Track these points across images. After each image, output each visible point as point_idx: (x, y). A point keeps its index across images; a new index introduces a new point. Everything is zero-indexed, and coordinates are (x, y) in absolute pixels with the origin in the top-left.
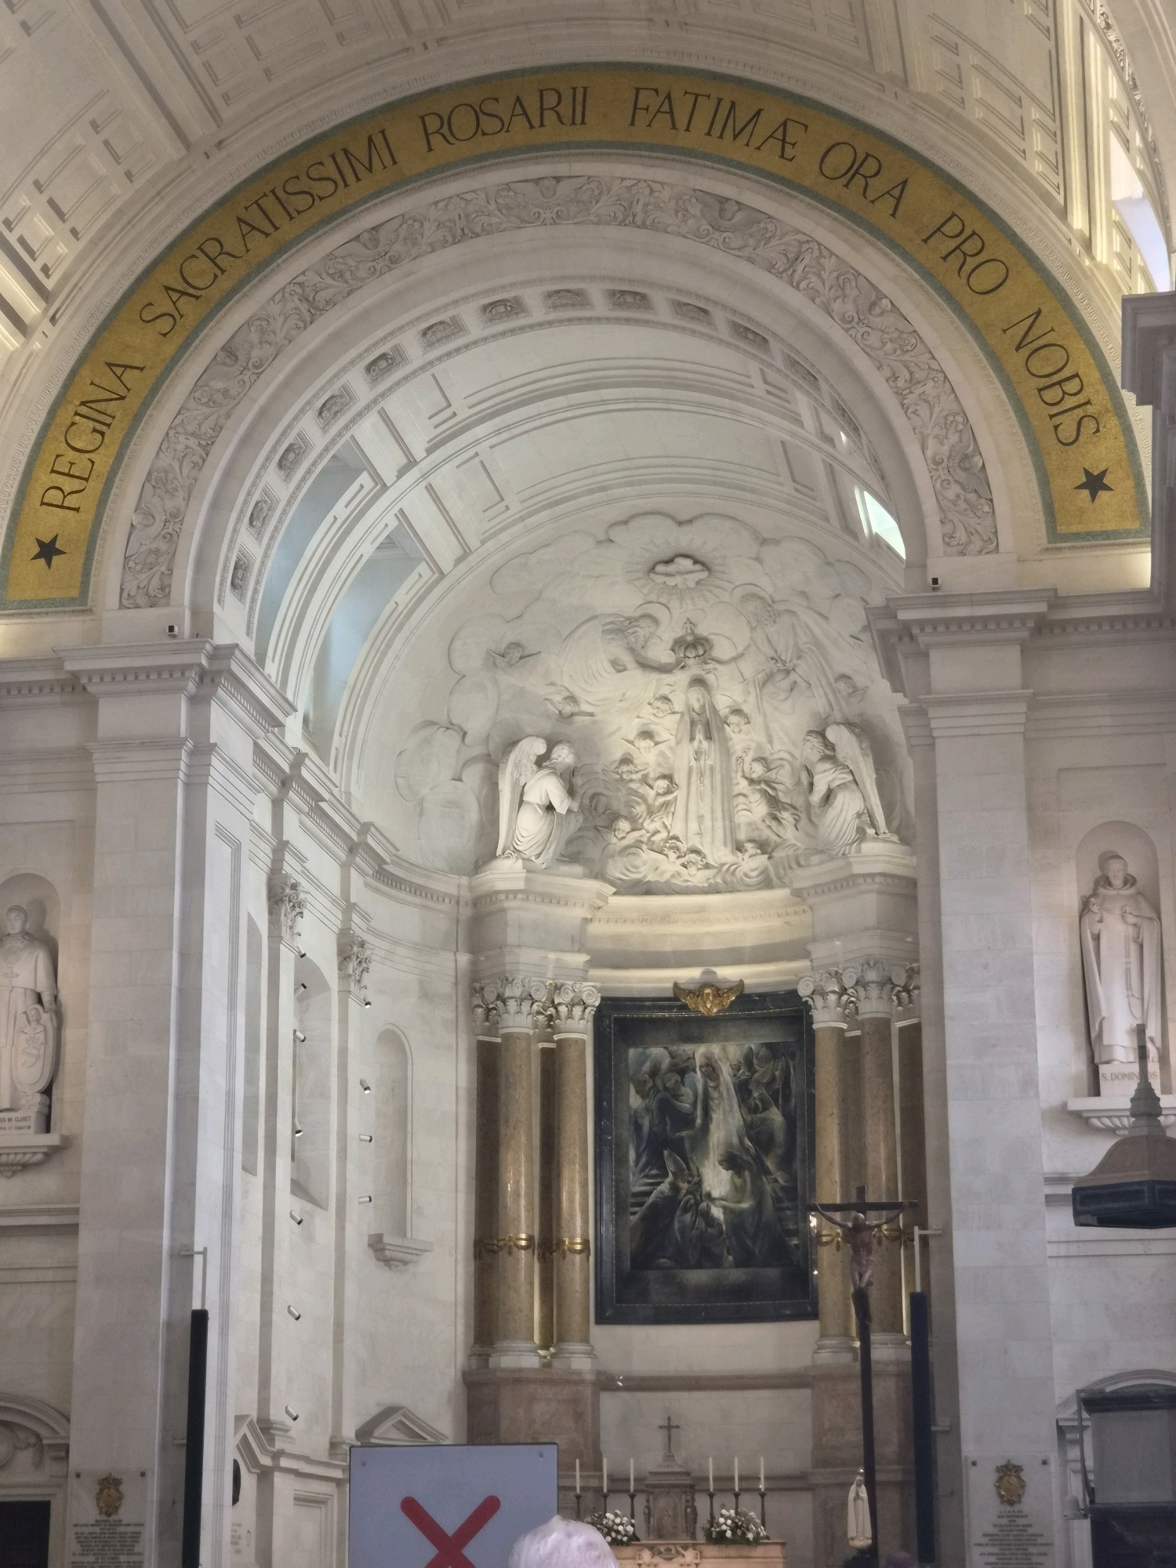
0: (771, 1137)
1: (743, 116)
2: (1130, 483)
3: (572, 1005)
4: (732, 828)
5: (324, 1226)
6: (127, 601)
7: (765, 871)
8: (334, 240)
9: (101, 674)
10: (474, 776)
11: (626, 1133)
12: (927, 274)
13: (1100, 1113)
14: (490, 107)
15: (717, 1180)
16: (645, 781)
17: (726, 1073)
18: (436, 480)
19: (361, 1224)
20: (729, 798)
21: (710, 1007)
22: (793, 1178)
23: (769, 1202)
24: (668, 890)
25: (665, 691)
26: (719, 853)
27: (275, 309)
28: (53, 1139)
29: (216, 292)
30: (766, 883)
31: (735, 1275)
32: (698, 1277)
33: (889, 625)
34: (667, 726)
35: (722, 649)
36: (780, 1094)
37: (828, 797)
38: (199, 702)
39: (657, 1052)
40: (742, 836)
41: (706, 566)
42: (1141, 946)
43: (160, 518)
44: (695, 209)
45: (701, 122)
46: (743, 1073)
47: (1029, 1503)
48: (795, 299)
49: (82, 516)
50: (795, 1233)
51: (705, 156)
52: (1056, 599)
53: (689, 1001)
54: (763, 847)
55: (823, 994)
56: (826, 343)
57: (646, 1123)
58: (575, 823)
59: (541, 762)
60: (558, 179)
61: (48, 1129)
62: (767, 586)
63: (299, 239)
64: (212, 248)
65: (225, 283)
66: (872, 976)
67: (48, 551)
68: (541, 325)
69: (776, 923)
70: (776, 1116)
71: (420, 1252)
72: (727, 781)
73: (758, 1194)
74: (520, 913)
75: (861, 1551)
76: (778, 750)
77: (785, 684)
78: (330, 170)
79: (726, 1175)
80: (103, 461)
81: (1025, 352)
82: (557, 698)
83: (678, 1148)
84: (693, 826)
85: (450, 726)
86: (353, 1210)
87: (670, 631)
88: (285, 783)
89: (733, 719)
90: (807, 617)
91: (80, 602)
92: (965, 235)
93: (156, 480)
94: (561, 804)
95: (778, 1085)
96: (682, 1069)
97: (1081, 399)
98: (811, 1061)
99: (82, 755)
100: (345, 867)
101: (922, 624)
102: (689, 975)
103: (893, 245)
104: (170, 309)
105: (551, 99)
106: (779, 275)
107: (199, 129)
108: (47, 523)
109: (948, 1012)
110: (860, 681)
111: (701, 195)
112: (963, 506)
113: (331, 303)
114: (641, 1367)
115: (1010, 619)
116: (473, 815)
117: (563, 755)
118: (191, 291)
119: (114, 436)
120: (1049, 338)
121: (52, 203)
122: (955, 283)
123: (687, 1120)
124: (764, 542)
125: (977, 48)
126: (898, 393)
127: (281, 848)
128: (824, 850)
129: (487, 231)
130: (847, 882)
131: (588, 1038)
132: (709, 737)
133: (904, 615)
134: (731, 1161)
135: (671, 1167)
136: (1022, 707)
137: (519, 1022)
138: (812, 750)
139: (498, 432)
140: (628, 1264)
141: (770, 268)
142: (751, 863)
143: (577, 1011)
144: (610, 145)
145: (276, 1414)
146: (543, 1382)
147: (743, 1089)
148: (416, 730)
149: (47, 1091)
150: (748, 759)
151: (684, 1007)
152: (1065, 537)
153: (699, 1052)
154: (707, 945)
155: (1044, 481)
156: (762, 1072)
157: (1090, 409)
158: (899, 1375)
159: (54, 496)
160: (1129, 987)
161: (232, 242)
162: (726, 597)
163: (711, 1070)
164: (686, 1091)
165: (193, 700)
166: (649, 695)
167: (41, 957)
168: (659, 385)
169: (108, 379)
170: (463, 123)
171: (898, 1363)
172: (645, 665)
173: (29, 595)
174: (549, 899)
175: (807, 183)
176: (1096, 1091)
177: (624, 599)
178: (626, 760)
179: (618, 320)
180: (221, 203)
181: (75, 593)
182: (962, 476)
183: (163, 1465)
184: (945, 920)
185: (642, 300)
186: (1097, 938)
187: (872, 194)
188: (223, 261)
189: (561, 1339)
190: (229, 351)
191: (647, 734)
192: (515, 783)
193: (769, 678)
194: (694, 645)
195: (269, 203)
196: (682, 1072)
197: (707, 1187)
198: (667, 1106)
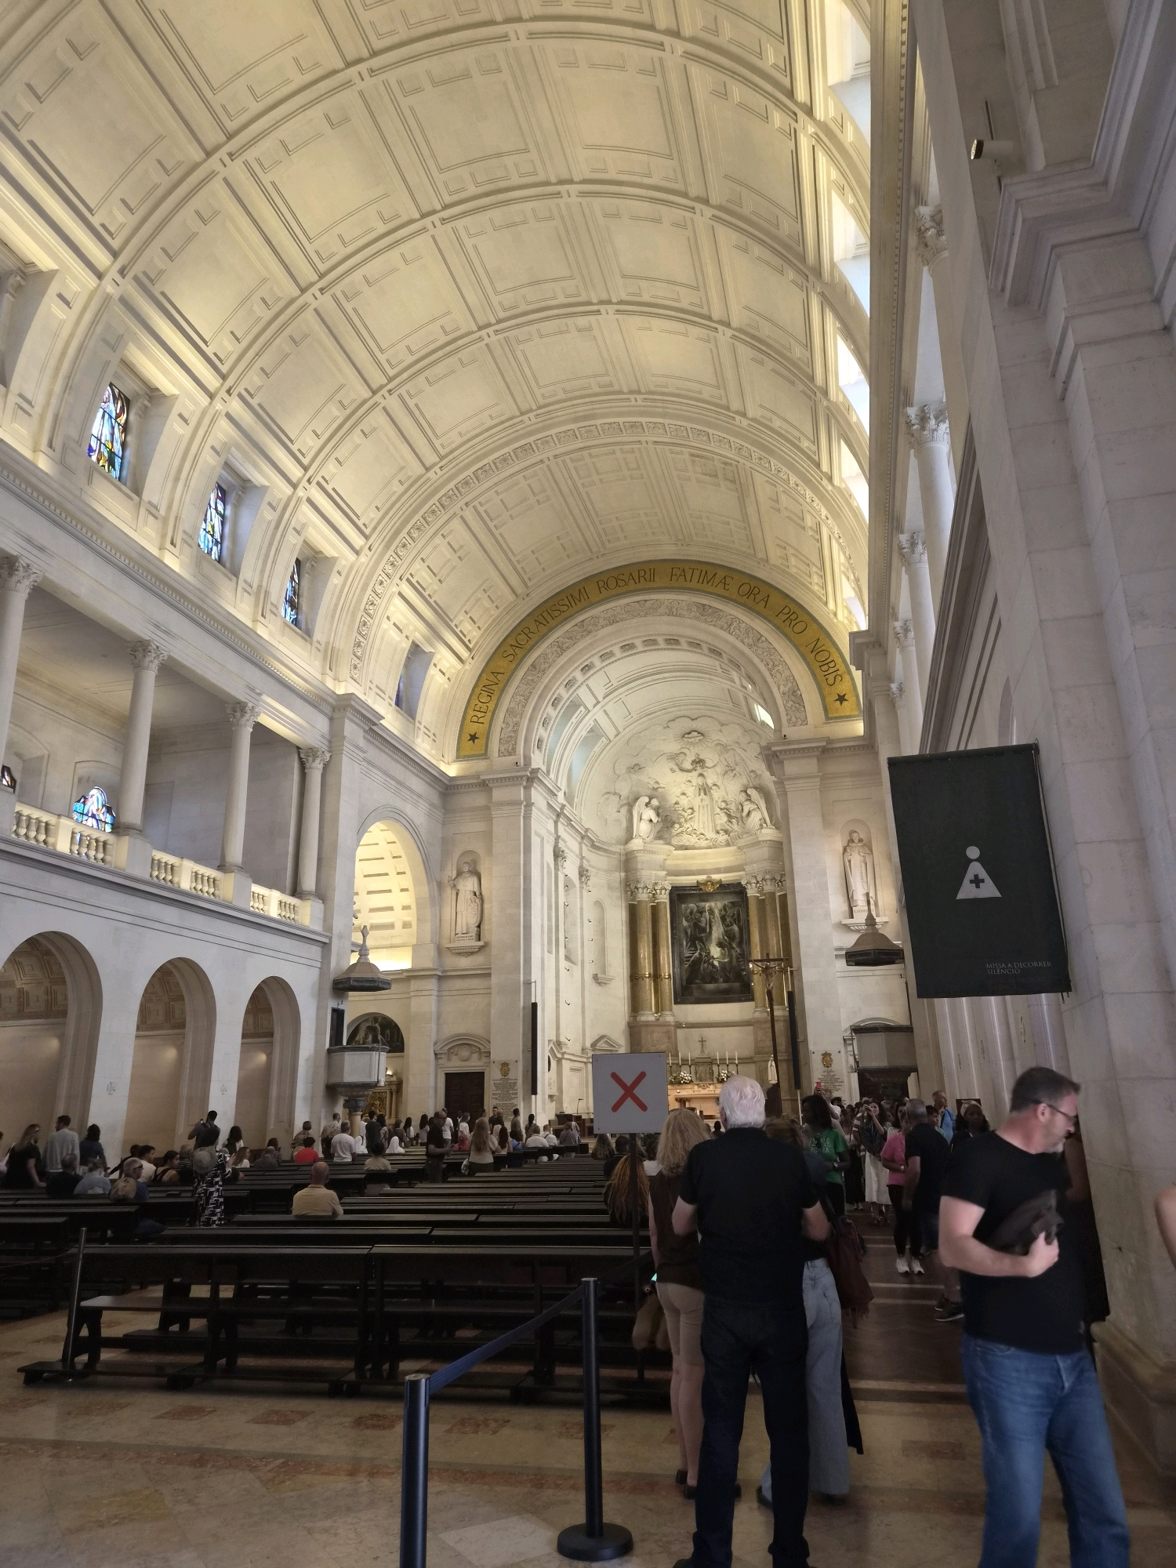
0: (734, 936)
1: (710, 576)
2: (854, 698)
3: (661, 890)
4: (715, 826)
5: (577, 970)
6: (501, 754)
7: (727, 840)
8: (568, 626)
9: (493, 779)
10: (624, 810)
11: (682, 935)
12: (778, 628)
13: (854, 925)
14: (621, 577)
15: (715, 951)
16: (683, 810)
17: (717, 912)
18: (607, 708)
19: (590, 970)
20: (713, 815)
21: (710, 889)
22: (743, 950)
23: (734, 960)
24: (693, 848)
25: (689, 779)
26: (711, 835)
27: (548, 651)
28: (481, 943)
29: (528, 646)
30: (728, 845)
31: (724, 986)
32: (710, 986)
33: (767, 752)
34: (691, 791)
35: (709, 763)
36: (737, 920)
37: (749, 814)
38: (527, 788)
39: (692, 905)
40: (718, 828)
41: (702, 734)
42: (866, 864)
43: (512, 725)
44: (695, 609)
45: (695, 578)
46: (723, 913)
47: (834, 1067)
48: (731, 639)
49: (484, 725)
50: (743, 970)
51: (698, 590)
52: (829, 741)
53: (702, 887)
54: (726, 832)
55: (750, 884)
56: (743, 654)
57: (689, 931)
58: (659, 826)
59: (647, 805)
60: (646, 601)
61: (479, 940)
62: (724, 740)
63: (557, 625)
64: (526, 631)
65: (531, 643)
66: (768, 877)
67: (473, 738)
68: (641, 652)
69: (732, 859)
70: (735, 928)
71: (610, 980)
72: (713, 809)
73: (730, 956)
74: (642, 858)
75: (774, 1085)
76: (730, 798)
77: (732, 774)
78: (566, 602)
79: (718, 949)
80: (491, 705)
81: (814, 653)
82: (652, 782)
83: (701, 940)
84: (701, 825)
85: (615, 794)
86: (587, 966)
87: (691, 757)
88: (558, 816)
89: (714, 787)
90: (739, 751)
91: (485, 755)
92: (791, 613)
93: (510, 712)
94: (655, 819)
95: (736, 917)
96: (701, 912)
97: (835, 669)
98: (747, 908)
99: (487, 808)
100: (580, 844)
101: (781, 751)
102: (702, 878)
103: (765, 618)
104: (513, 652)
105: (642, 573)
106: (725, 630)
107: (520, 590)
108: (473, 728)
109: (796, 889)
110: (759, 773)
111: (697, 604)
112: (794, 708)
113: (568, 648)
114: (691, 1019)
115: (813, 748)
116: (624, 824)
117: (655, 802)
118: (519, 646)
119: (495, 698)
120: (823, 648)
121: (471, 618)
122: (788, 630)
123: (703, 930)
124: (722, 725)
125: (793, 547)
126: (769, 670)
127: (558, 838)
128: (748, 833)
129: (622, 620)
130: (757, 843)
131: (667, 901)
132: (705, 794)
133: (774, 749)
134: (720, 945)
135: (699, 947)
136: (818, 779)
137: (643, 896)
138: (743, 797)
139: (628, 690)
140: (685, 983)
141: (722, 628)
142: (723, 838)
143: (663, 891)
144: (664, 588)
145: (562, 1039)
146: (656, 1026)
147: (723, 918)
148: (603, 795)
149: (479, 926)
150: (720, 801)
151: (701, 889)
152: (832, 718)
153: (707, 905)
154: (708, 867)
155: (823, 699)
156: (730, 912)
157: (839, 673)
158: (784, 1021)
159: (475, 719)
160: (862, 878)
161: (533, 628)
162: (710, 745)
163: (711, 912)
164: (703, 919)
165: (525, 788)
166: (684, 780)
167: (475, 879)
168: (684, 671)
169: (492, 678)
170: (612, 583)
171: (784, 1016)
172: (682, 770)
173: (467, 753)
174: (652, 852)
175: (734, 598)
176: (852, 917)
177: (674, 747)
178: (677, 803)
179: (668, 649)
180: (528, 615)
181: (483, 752)
182: (793, 698)
183: (523, 1058)
184: (794, 856)
185: (677, 642)
186: (850, 861)
187: (757, 601)
188: (530, 635)
189: (662, 1010)
190: (533, 665)
191: (684, 794)
192: (639, 812)
193: (726, 772)
194: (699, 762)
195: (545, 614)
196: (701, 913)
197: (712, 954)
198: (696, 925)
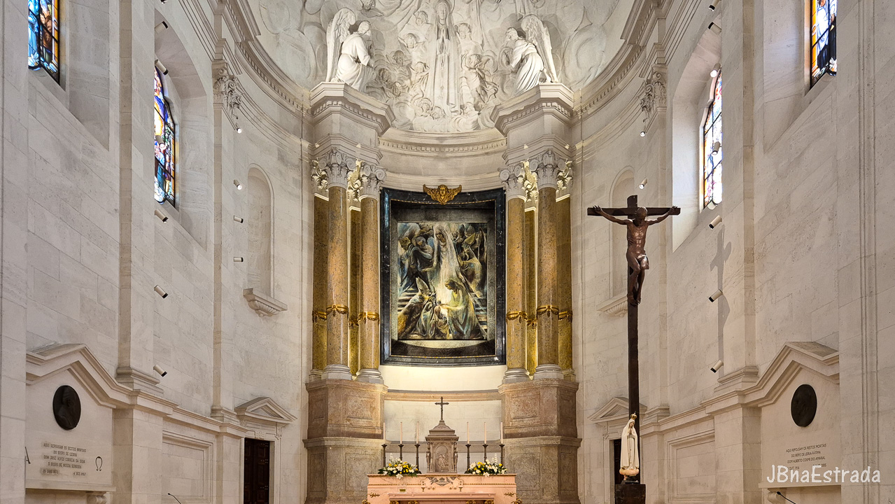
11: (396, 266)
21: (443, 199)
26: (451, 109)
37: (522, 63)
39: (413, 226)
53: (431, 195)
55: (514, 187)
84: (438, 92)
89: (462, 28)
94: (364, 58)
102: (432, 181)
117: (366, 30)
143: (373, 183)
151: (429, 198)
196: (426, 237)
197: (438, 298)
198: (418, 255)
